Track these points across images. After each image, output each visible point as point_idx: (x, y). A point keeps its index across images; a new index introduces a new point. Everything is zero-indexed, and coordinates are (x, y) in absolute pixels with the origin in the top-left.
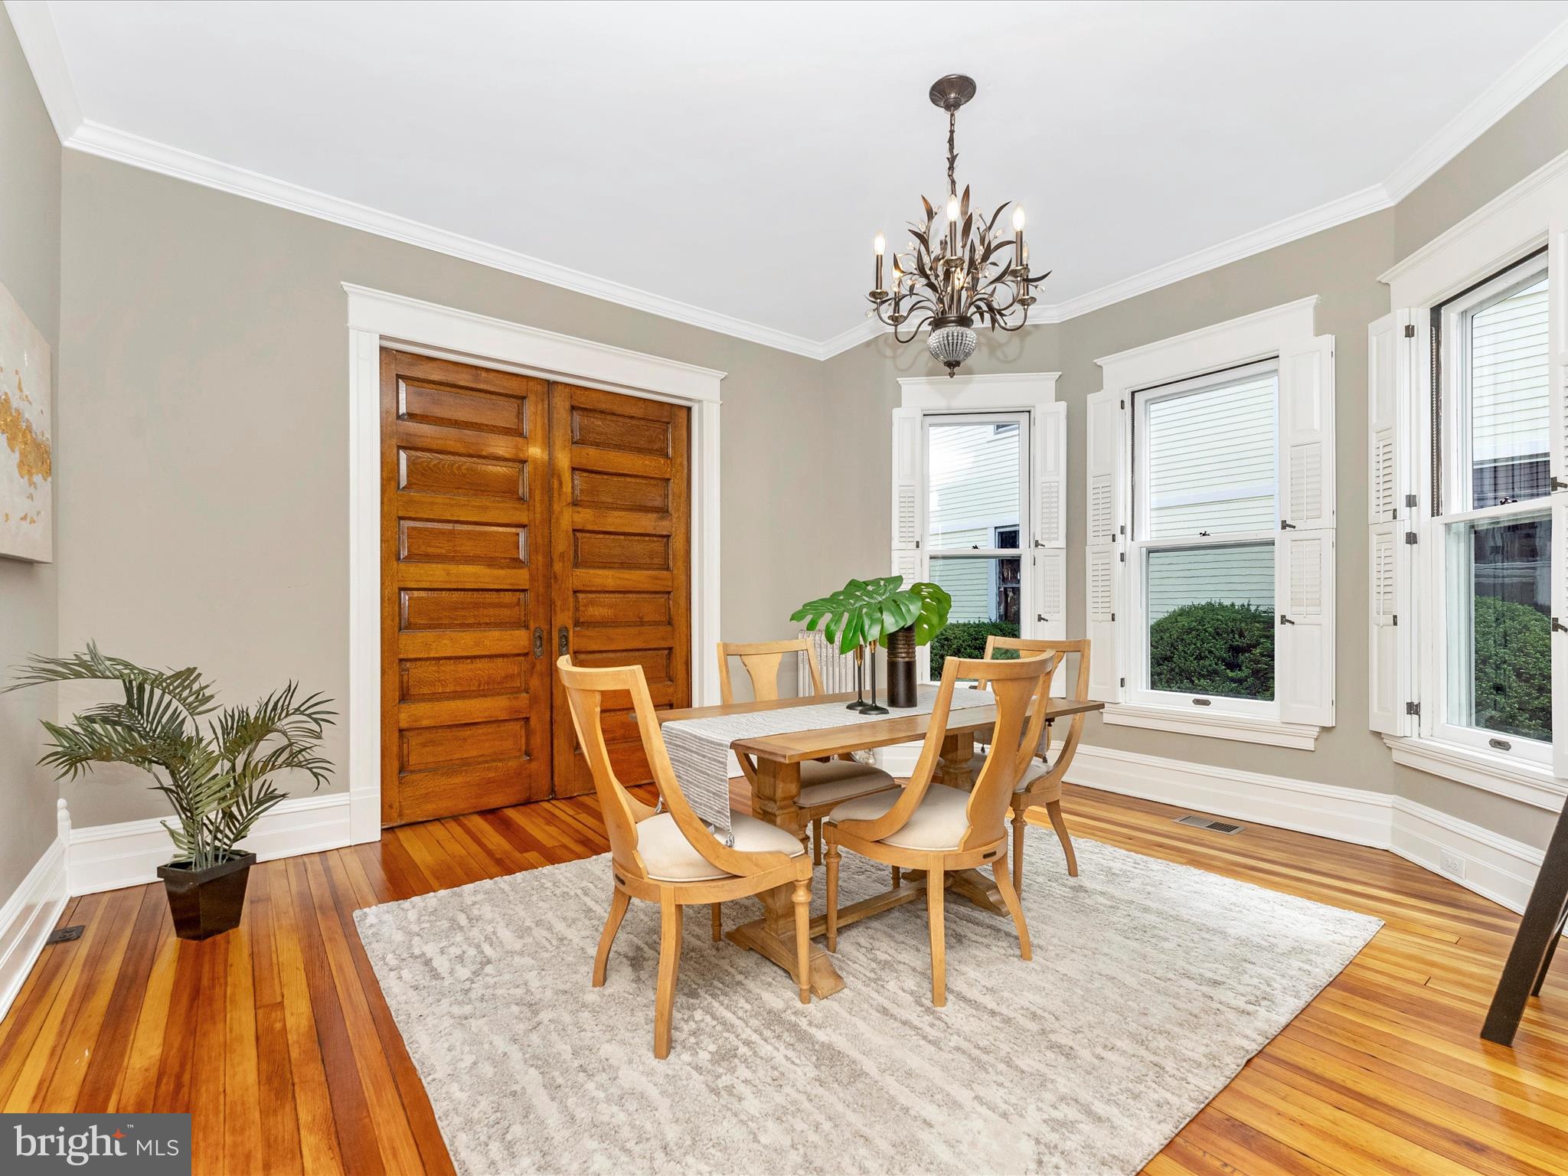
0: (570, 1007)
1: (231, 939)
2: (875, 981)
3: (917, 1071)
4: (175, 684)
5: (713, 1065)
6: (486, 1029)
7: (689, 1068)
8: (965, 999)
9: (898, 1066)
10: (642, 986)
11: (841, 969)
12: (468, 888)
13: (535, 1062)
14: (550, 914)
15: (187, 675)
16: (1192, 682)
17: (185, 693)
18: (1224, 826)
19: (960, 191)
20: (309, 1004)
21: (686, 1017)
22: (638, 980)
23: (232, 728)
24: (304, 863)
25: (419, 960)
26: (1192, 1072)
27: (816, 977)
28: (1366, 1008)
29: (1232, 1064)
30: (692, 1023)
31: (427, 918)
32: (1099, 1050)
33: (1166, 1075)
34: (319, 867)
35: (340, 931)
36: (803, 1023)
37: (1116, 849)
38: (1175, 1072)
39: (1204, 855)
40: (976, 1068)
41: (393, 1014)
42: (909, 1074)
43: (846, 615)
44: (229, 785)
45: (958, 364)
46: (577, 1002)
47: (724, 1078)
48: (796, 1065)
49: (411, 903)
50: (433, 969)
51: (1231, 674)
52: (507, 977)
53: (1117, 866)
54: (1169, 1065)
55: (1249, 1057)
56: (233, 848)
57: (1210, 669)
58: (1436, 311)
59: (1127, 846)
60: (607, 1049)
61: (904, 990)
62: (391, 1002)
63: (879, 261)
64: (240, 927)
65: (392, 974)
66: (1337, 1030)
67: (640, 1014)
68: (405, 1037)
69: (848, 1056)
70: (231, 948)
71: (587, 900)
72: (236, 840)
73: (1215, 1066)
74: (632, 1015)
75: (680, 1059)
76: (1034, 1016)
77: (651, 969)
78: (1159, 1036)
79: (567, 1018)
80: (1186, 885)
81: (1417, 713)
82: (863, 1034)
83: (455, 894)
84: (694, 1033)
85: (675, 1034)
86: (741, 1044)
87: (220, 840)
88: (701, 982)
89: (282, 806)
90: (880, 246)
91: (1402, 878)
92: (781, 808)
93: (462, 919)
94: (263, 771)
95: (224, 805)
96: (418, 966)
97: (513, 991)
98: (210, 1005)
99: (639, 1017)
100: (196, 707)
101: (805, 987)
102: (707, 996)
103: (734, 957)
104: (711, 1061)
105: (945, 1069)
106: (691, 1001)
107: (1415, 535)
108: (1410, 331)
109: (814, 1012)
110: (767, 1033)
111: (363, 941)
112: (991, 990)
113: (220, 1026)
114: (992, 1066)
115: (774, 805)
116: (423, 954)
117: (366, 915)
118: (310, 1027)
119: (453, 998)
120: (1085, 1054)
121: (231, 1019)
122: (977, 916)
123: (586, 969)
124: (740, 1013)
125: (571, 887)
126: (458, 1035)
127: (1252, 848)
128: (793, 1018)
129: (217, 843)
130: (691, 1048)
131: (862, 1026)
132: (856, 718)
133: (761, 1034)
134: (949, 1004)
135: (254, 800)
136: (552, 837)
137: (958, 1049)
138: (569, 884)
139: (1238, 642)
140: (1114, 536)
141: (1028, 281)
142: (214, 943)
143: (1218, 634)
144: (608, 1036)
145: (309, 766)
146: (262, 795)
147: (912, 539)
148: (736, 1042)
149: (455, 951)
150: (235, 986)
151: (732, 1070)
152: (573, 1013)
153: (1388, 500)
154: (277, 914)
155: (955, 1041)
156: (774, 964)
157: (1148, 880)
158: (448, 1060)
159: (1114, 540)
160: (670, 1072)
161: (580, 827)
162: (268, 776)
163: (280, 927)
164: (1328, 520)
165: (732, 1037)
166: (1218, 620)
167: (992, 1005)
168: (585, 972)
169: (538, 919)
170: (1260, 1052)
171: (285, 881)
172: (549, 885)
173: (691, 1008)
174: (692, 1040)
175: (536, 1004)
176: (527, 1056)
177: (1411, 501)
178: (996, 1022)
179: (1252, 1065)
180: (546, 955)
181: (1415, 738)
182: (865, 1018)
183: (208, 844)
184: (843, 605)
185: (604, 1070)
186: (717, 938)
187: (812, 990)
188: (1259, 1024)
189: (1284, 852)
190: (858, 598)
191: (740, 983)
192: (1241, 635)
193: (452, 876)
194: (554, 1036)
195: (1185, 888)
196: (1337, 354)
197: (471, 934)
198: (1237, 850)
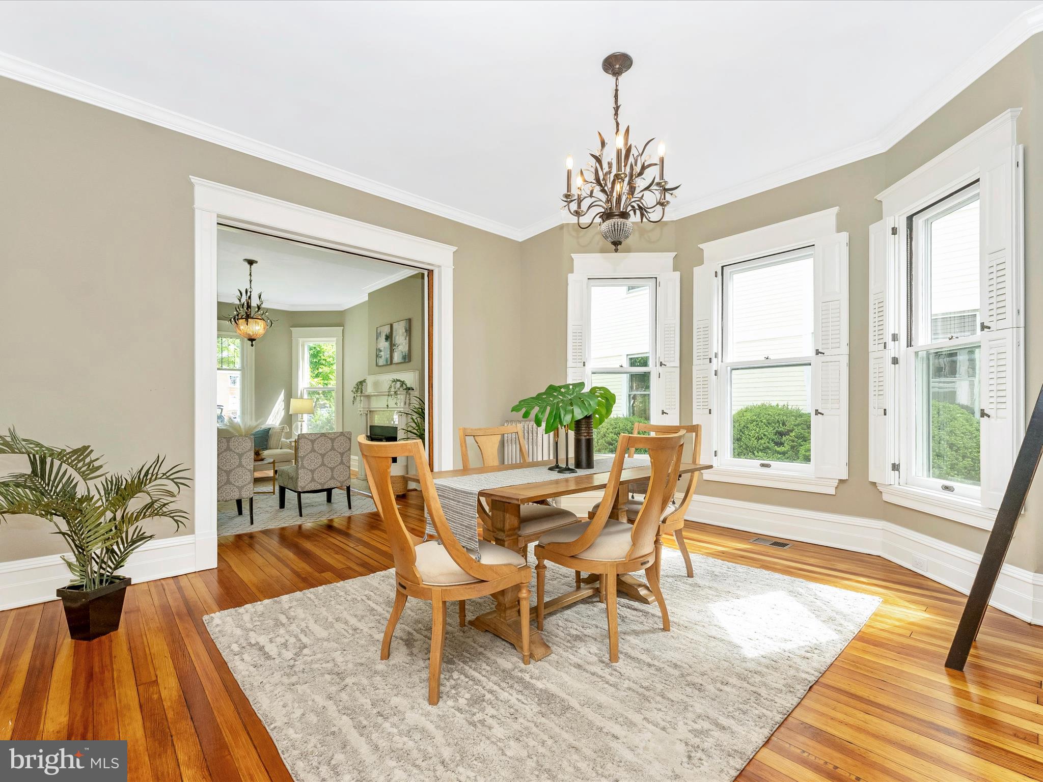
0: (366, 674)
1: (113, 638)
2: (571, 648)
3: (605, 704)
4: (73, 458)
5: (469, 707)
6: (308, 691)
7: (453, 710)
8: (630, 657)
9: (592, 702)
10: (415, 658)
11: (548, 641)
12: (285, 598)
13: (346, 711)
14: (345, 613)
15: (83, 451)
16: (754, 454)
17: (80, 465)
18: (780, 544)
19: (622, 130)
20: (177, 680)
21: (447, 677)
22: (411, 654)
23: (111, 490)
24: (162, 585)
25: (254, 647)
26: (777, 696)
27: (533, 647)
28: (877, 652)
29: (801, 690)
30: (451, 681)
31: (257, 619)
32: (719, 685)
33: (762, 699)
34: (174, 587)
35: (194, 630)
36: (527, 677)
37: (716, 560)
38: (767, 696)
39: (769, 562)
40: (643, 700)
41: (240, 685)
42: (600, 706)
43: (549, 408)
44: (111, 530)
45: (620, 243)
46: (371, 671)
47: (478, 715)
48: (525, 704)
49: (245, 609)
50: (265, 653)
51: (778, 449)
52: (319, 656)
53: (717, 570)
54: (763, 691)
55: (810, 685)
56: (113, 574)
57: (764, 446)
58: (910, 219)
59: (722, 558)
60: (395, 701)
61: (590, 653)
62: (238, 678)
63: (569, 173)
64: (119, 630)
65: (236, 657)
66: (861, 666)
67: (416, 676)
68: (250, 700)
69: (559, 697)
70: (113, 644)
71: (370, 603)
72: (116, 568)
73: (791, 691)
74: (410, 677)
75: (446, 705)
76: (676, 666)
77: (420, 647)
78: (755, 674)
79: (365, 681)
80: (761, 580)
81: (898, 470)
82: (567, 683)
83: (276, 602)
84: (454, 687)
85: (442, 688)
86: (487, 693)
87: (104, 569)
88: (454, 653)
89: (150, 544)
90: (570, 164)
91: (889, 573)
92: (508, 536)
93: (283, 619)
94: (137, 519)
95: (108, 544)
96: (255, 652)
97: (324, 665)
98: (102, 684)
99: (416, 678)
100: (88, 474)
101: (527, 653)
102: (460, 662)
103: (476, 637)
104: (467, 704)
105: (622, 701)
106: (450, 666)
107: (897, 359)
108: (894, 231)
109: (533, 670)
110: (504, 685)
111: (212, 637)
112: (647, 651)
113: (111, 699)
114: (653, 698)
115: (503, 534)
116: (258, 643)
117: (212, 618)
118: (180, 696)
119: (282, 672)
120: (711, 688)
121: (120, 694)
122: (632, 604)
123: (375, 648)
124: (484, 673)
125: (358, 594)
126: (289, 696)
127: (798, 557)
128: (520, 674)
129: (102, 571)
130: (452, 697)
131: (566, 678)
132: (555, 476)
133: (499, 685)
134: (620, 660)
135: (129, 541)
136: (341, 562)
137: (630, 689)
138: (356, 593)
139: (781, 429)
140: (710, 359)
141: (666, 190)
142: (100, 642)
143: (769, 423)
144: (395, 692)
145: (172, 515)
146: (135, 537)
147: (580, 361)
148: (483, 692)
149: (280, 640)
150: (119, 671)
151: (483, 710)
152: (370, 678)
153: (881, 337)
154: (146, 621)
155: (627, 684)
156: (503, 640)
157: (737, 579)
158: (284, 713)
159: (710, 362)
160: (441, 713)
161: (359, 555)
162: (140, 524)
163: (149, 629)
164: (845, 350)
165: (480, 688)
166: (769, 415)
167: (649, 660)
168: (375, 652)
169: (337, 617)
170: (817, 681)
171: (150, 597)
172: (342, 594)
173: (450, 671)
174: (453, 691)
175: (342, 673)
176: (340, 708)
177: (895, 338)
178: (652, 670)
179: (812, 690)
180: (346, 640)
181: (897, 486)
182: (567, 673)
183: (96, 572)
184: (546, 401)
185: (395, 714)
186: (462, 624)
187: (531, 656)
188: (815, 665)
189: (818, 558)
190: (555, 397)
191: (481, 653)
192: (784, 424)
193: (271, 591)
194: (357, 694)
195: (761, 583)
196: (850, 244)
197: (291, 628)
198: (790, 559)
